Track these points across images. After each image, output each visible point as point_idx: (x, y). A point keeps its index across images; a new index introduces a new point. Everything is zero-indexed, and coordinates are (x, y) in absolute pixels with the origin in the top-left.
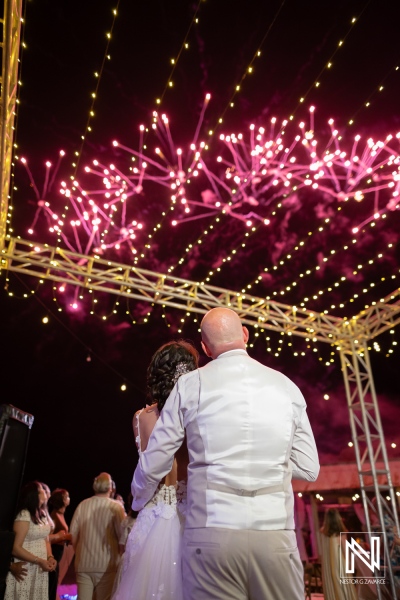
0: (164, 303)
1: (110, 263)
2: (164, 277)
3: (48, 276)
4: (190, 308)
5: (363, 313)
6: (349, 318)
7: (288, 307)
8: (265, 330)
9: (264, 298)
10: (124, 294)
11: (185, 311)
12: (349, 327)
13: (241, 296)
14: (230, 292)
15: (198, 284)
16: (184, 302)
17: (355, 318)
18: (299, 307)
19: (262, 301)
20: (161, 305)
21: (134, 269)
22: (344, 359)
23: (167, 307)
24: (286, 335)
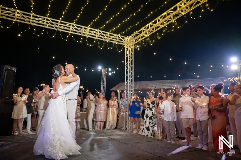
0: (61, 30)
1: (38, 16)
2: (59, 21)
3: (16, 20)
5: (132, 35)
6: (128, 37)
7: (106, 32)
8: (98, 40)
9: (97, 29)
10: (46, 27)
11: (69, 33)
12: (129, 40)
13: (88, 28)
14: (85, 27)
15: (72, 24)
16: (69, 31)
17: (130, 37)
18: (109, 32)
19: (96, 30)
20: (60, 31)
21: (48, 18)
22: (126, 50)
23: (62, 32)
24: (106, 42)
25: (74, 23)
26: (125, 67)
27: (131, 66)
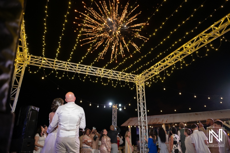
0: (79, 72)
1: (61, 61)
2: (78, 65)
3: (42, 66)
4: (87, 74)
5: (142, 73)
6: (139, 75)
7: (119, 72)
8: (112, 79)
9: (111, 70)
10: (66, 70)
11: (86, 74)
12: (139, 77)
13: (103, 69)
14: (100, 68)
15: (89, 66)
16: (86, 72)
17: (140, 75)
18: (122, 72)
19: (110, 71)
20: (78, 73)
21: (68, 63)
22: (137, 87)
23: (80, 73)
24: (119, 80)
25: (91, 66)
26: (138, 103)
27: (143, 102)
